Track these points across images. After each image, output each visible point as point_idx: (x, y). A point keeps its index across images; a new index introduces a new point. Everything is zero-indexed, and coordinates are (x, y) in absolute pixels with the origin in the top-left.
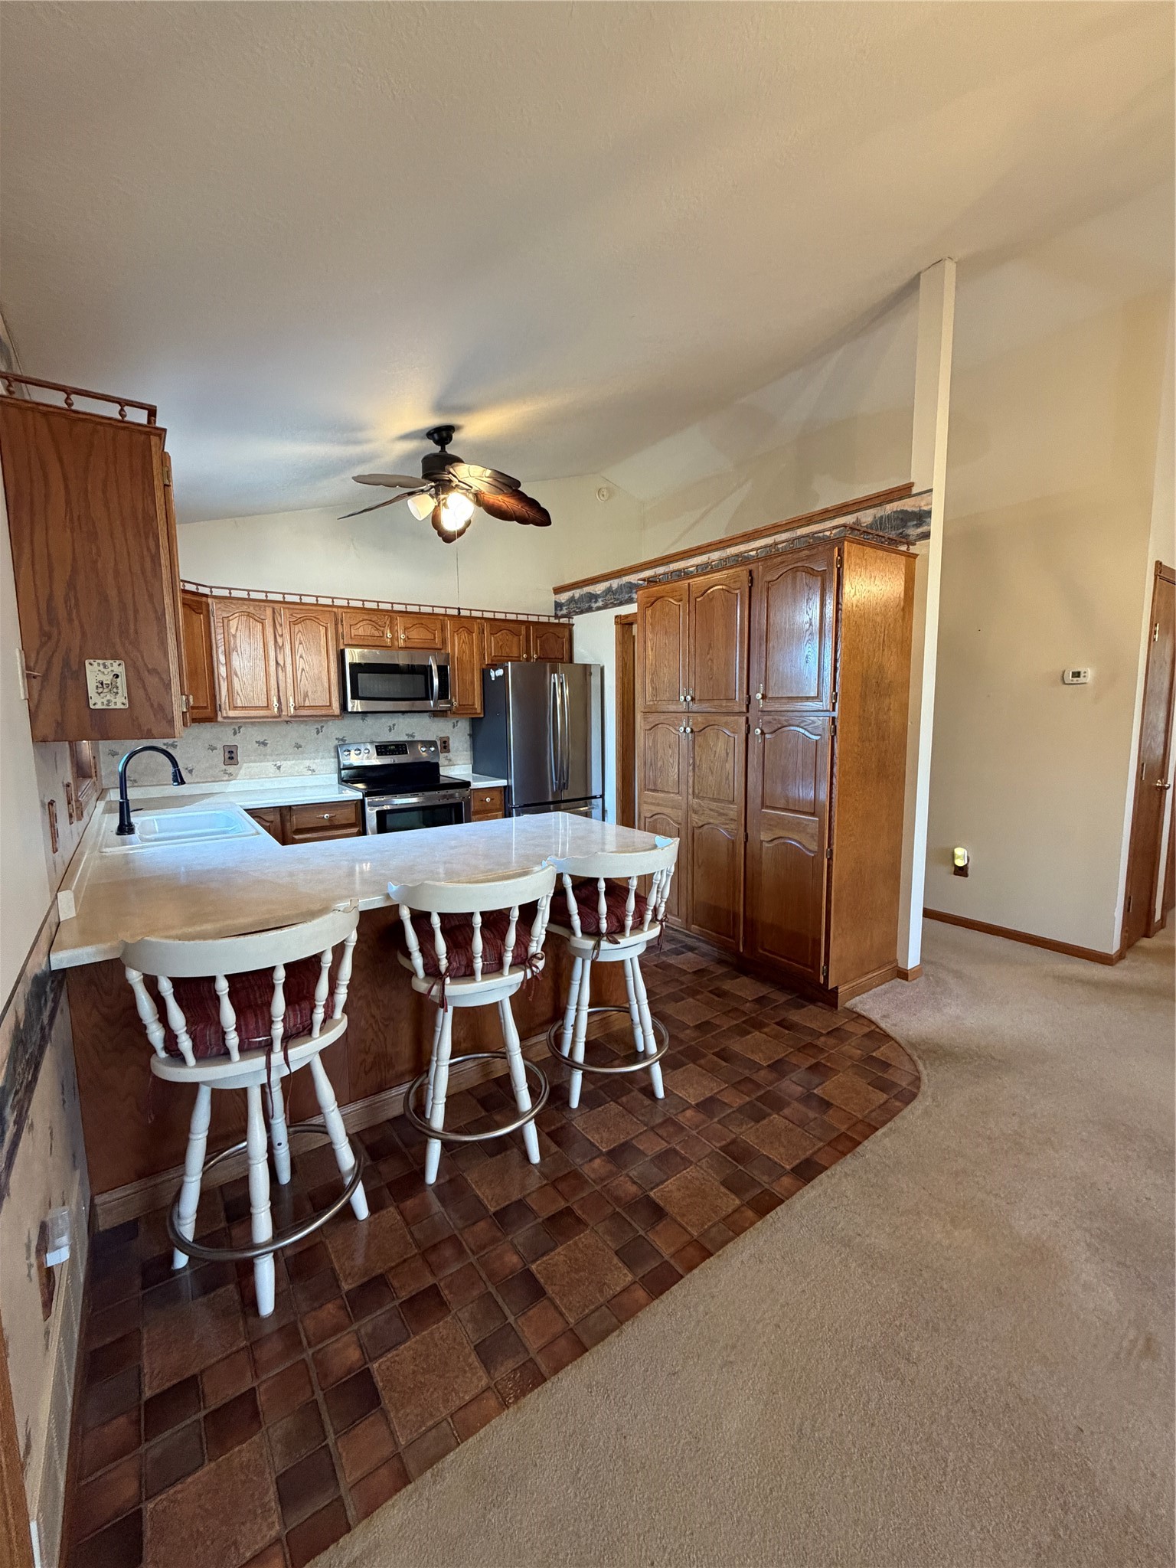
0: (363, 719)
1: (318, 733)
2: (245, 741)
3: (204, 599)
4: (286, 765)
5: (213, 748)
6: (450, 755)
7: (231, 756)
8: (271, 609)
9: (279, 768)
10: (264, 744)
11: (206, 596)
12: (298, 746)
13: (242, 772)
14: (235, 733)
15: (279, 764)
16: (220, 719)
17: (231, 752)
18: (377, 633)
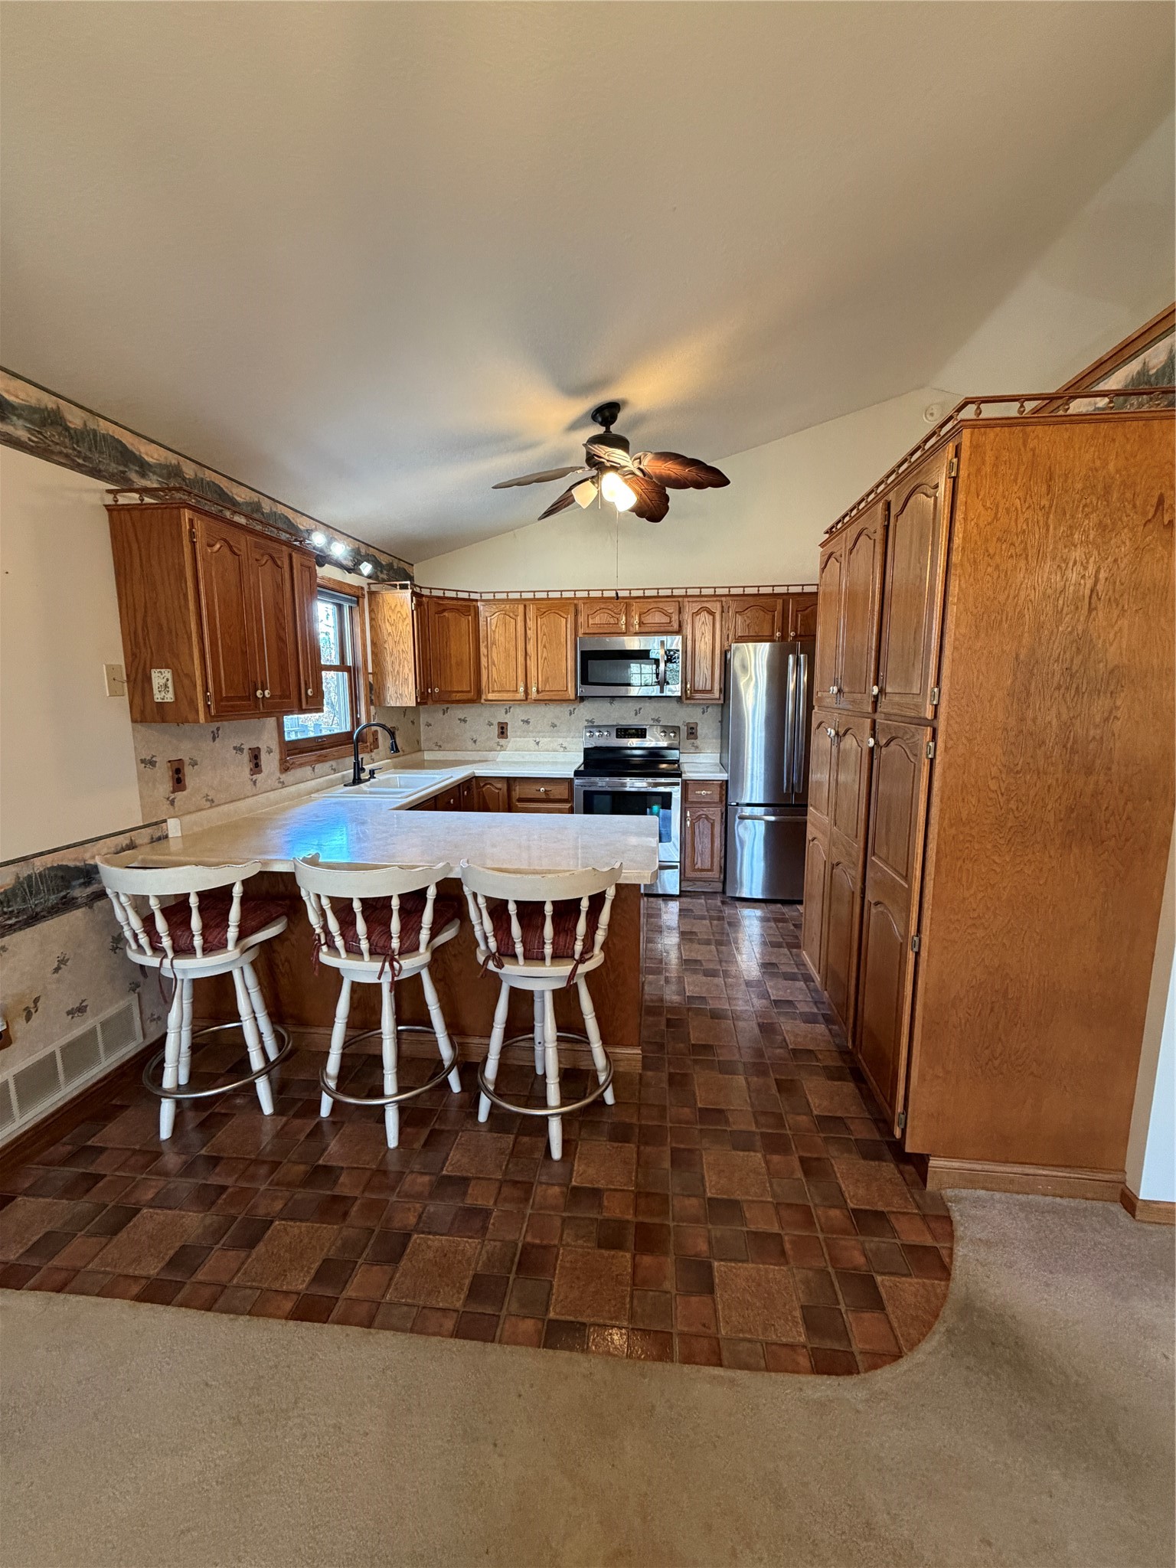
0: (611, 703)
1: (571, 714)
2: (514, 718)
3: (474, 603)
4: (543, 741)
5: (490, 724)
6: (698, 742)
7: (503, 731)
8: (523, 606)
9: (538, 743)
10: (527, 722)
11: (477, 601)
12: (554, 726)
13: (510, 745)
14: (506, 713)
15: (538, 740)
16: (483, 701)
17: (502, 728)
18: (612, 621)
